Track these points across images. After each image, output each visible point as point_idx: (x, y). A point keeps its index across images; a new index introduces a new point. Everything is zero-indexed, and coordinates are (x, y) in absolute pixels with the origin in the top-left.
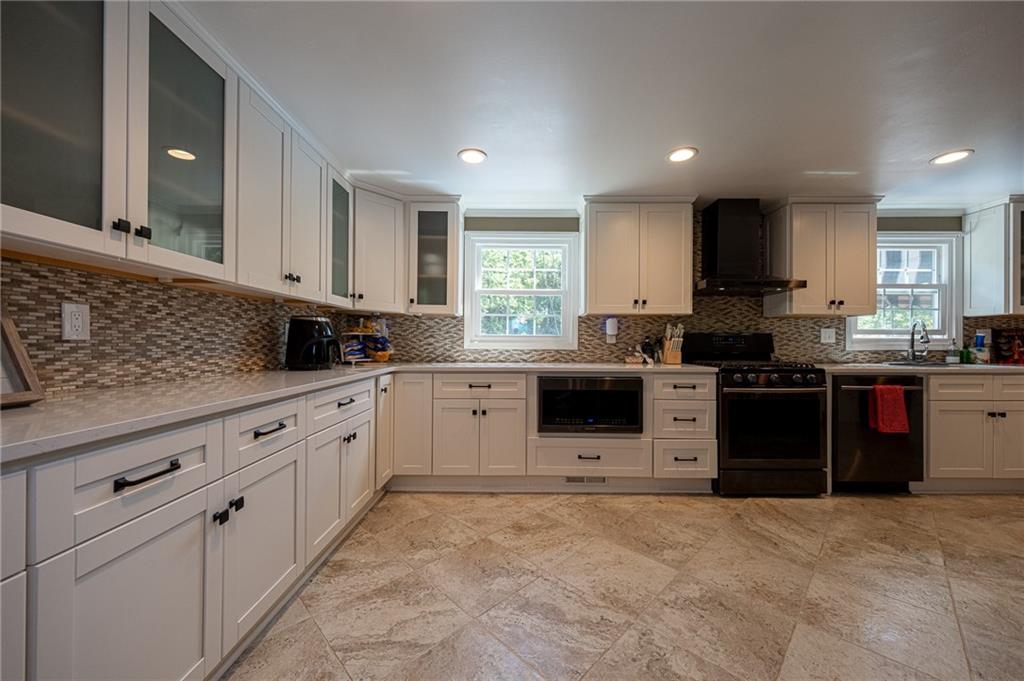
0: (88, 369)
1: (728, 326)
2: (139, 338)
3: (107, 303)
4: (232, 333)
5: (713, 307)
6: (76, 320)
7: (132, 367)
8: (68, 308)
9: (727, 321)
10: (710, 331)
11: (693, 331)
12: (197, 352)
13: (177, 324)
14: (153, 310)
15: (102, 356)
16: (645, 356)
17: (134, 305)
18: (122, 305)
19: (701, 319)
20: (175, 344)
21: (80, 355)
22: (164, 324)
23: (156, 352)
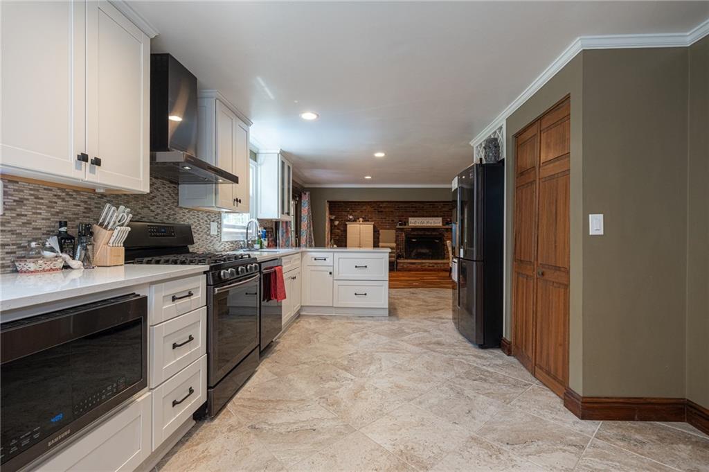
1: (153, 214)
16: (65, 256)
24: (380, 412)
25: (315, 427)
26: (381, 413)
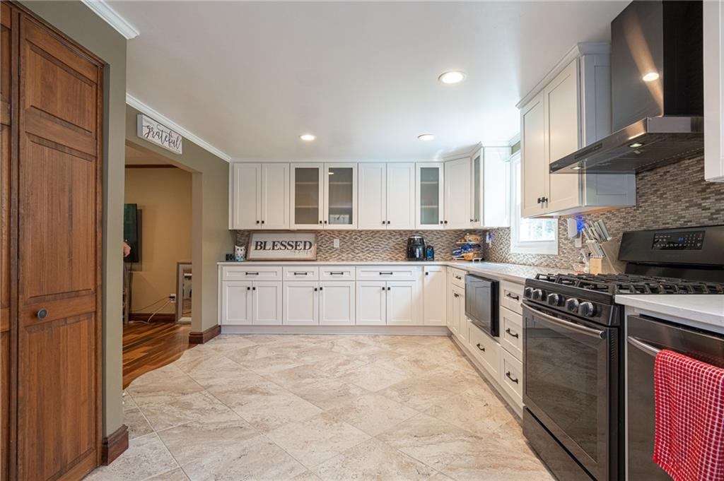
0: (339, 255)
1: (707, 213)
2: (352, 247)
3: (344, 238)
4: (387, 245)
5: (683, 182)
6: (337, 243)
7: (350, 255)
8: (335, 240)
9: (706, 204)
10: (678, 224)
11: (655, 227)
12: (371, 251)
13: (364, 242)
14: (356, 239)
15: (342, 252)
17: (351, 238)
18: (347, 238)
19: (665, 206)
20: (363, 249)
21: (337, 251)
22: (360, 243)
23: (357, 251)
24: (349, 455)
25: (416, 438)
26: (347, 455)
